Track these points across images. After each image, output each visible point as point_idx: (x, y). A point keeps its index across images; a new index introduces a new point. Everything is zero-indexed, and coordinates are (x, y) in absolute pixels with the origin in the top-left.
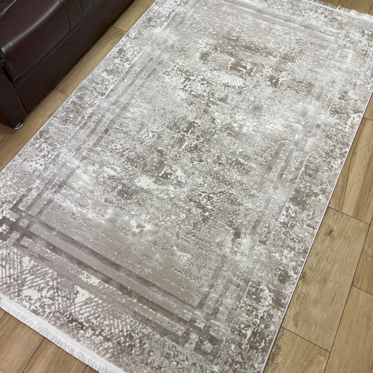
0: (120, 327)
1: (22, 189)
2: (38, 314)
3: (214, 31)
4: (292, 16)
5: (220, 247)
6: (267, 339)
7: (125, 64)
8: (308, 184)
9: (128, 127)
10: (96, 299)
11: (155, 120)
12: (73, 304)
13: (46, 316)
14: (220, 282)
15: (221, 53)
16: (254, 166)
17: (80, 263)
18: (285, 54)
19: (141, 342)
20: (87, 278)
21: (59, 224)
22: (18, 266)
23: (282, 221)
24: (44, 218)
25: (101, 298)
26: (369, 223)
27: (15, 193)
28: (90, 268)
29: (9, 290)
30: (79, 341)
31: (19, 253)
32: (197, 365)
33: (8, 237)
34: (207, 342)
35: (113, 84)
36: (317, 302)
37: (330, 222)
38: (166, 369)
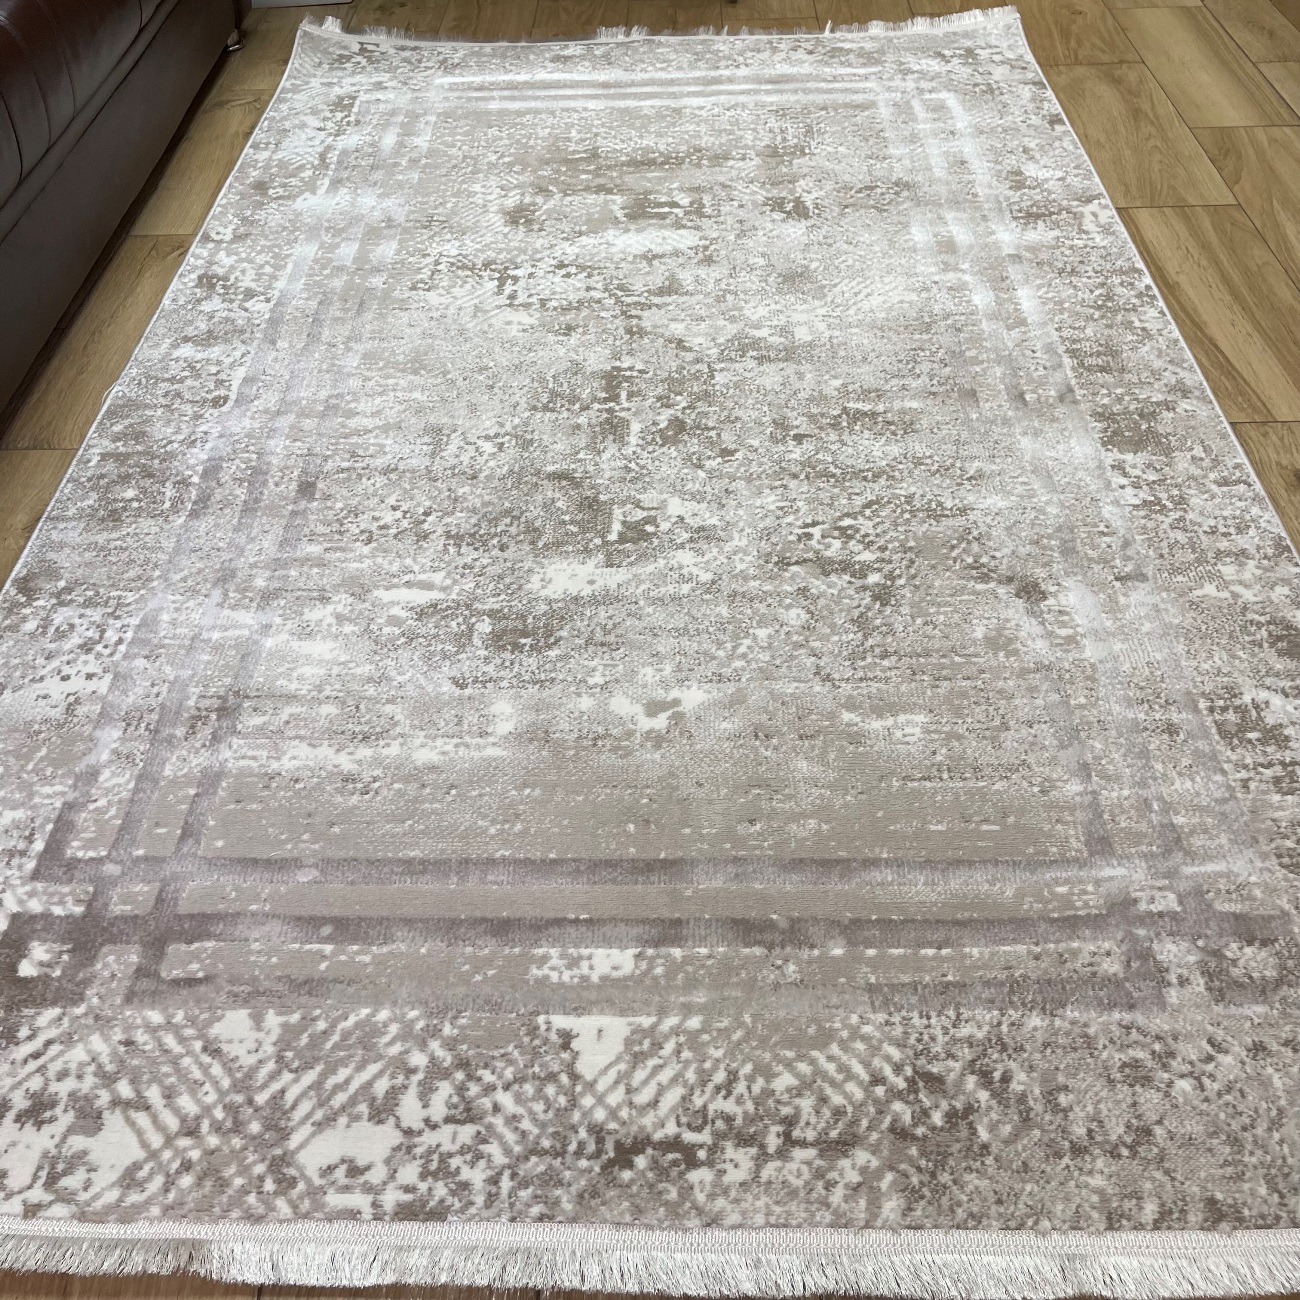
0: (858, 1068)
1: (47, 790)
2: (439, 1214)
5: (1004, 647)
7: (247, 305)
8: (1119, 391)
10: (671, 1021)
11: (473, 408)
12: (579, 1089)
13: (480, 1200)
14: (1098, 745)
15: (566, 195)
16: (914, 404)
17: (502, 928)
18: (768, 146)
19: (985, 1078)
20: (569, 967)
21: (305, 837)
22: (205, 1069)
23: (1136, 502)
24: (220, 844)
25: (688, 1010)
27: (20, 814)
28: (558, 922)
29: (222, 1184)
30: (713, 1222)
31: (179, 1017)
32: (1275, 1047)
33: (87, 982)
34: (1234, 946)
35: (241, 365)
37: (1274, 456)
38: (1171, 1123)
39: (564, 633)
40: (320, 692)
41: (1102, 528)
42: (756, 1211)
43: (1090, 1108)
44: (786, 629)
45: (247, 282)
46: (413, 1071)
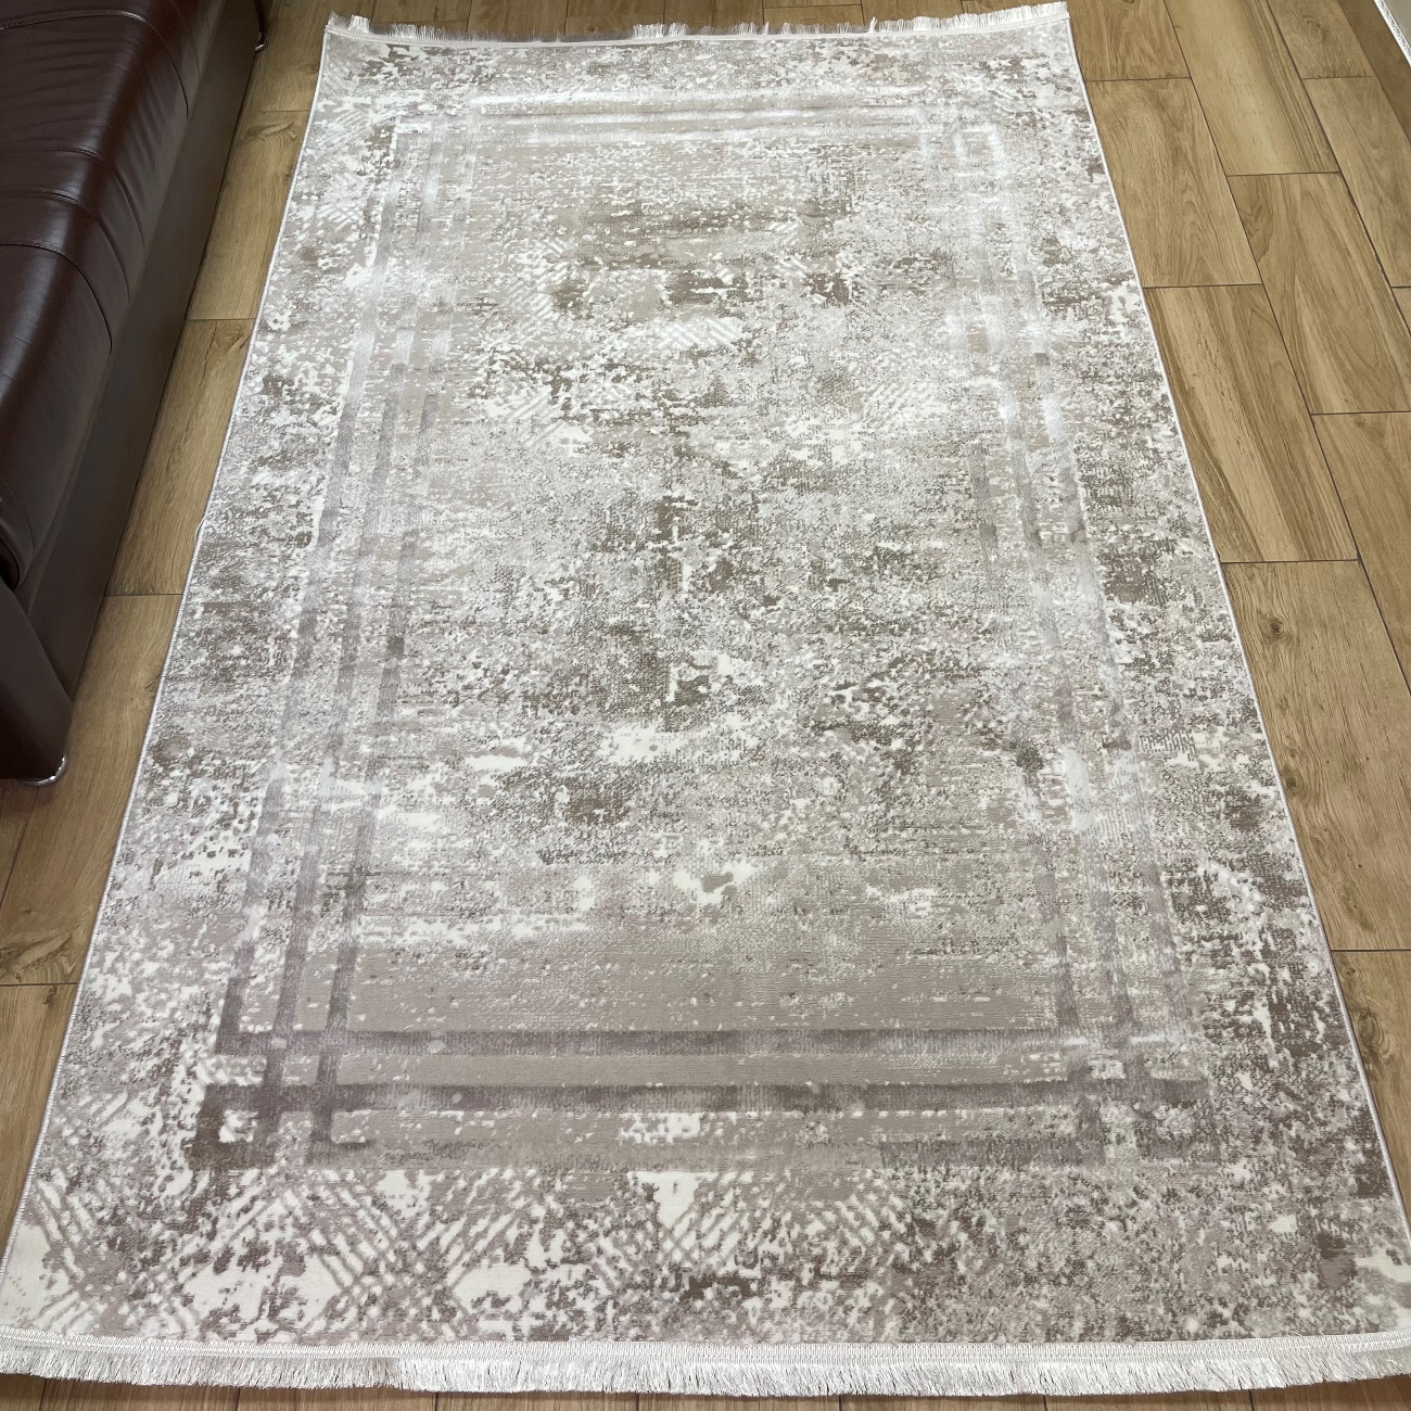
0: (871, 1216)
1: (214, 966)
2: (563, 1335)
3: (546, 213)
4: (756, 94)
5: (1003, 819)
6: (1320, 1004)
7: (316, 417)
8: (1126, 527)
9: (463, 603)
10: (729, 1176)
11: (538, 546)
12: (661, 1235)
13: (592, 1324)
15: (612, 269)
16: (939, 544)
17: (595, 1095)
18: (809, 201)
19: (965, 1222)
20: (649, 1129)
21: (431, 1011)
22: (377, 1221)
23: (1129, 660)
24: (362, 1018)
25: (742, 1166)
26: (1355, 556)
27: (195, 990)
28: (640, 1090)
29: (402, 1315)
30: (763, 1338)
31: (350, 1177)
32: (1183, 1193)
33: (274, 1146)
34: (1162, 1108)
35: (318, 493)
36: (1377, 834)
37: (1255, 602)
38: (1099, 1258)
39: (631, 804)
40: (430, 868)
41: (1096, 692)
42: (793, 1331)
43: (1041, 1247)
44: (821, 799)
45: (311, 387)
46: (534, 1222)
